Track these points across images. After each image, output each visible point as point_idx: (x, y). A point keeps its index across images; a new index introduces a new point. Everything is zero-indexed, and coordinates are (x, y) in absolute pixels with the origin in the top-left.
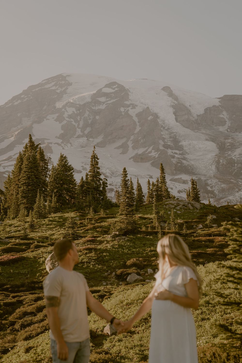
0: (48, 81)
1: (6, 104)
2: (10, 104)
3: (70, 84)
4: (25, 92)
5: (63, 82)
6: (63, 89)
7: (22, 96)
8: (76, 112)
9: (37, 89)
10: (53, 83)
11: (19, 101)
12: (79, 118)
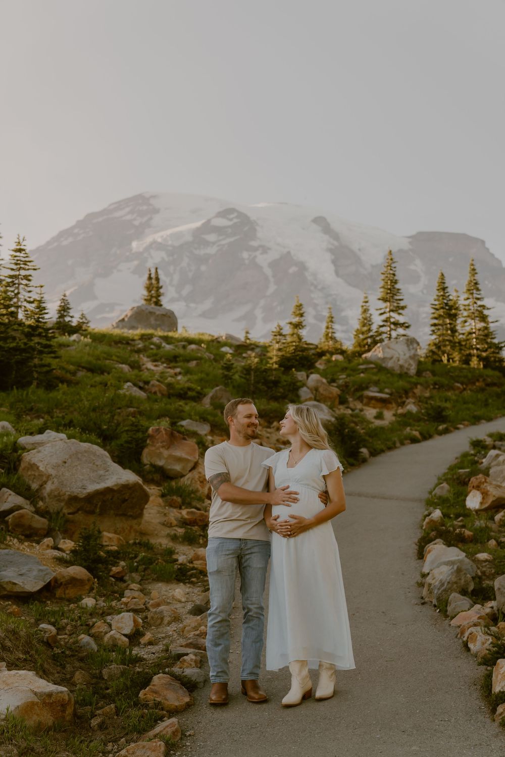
0: (119, 205)
1: (48, 243)
2: (55, 244)
3: (157, 211)
4: (80, 224)
5: (145, 207)
6: (145, 219)
7: (76, 231)
8: (166, 259)
9: (100, 219)
10: (128, 209)
11: (70, 239)
12: (171, 268)
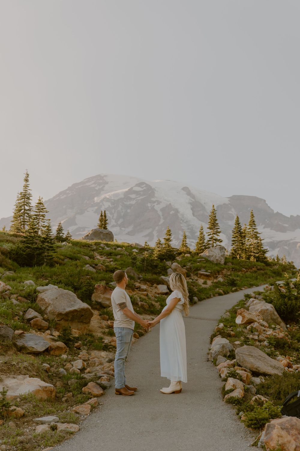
0: (89, 180)
1: (54, 198)
2: (58, 198)
3: (107, 183)
4: (69, 189)
5: (101, 181)
6: (101, 187)
7: (68, 192)
8: (111, 206)
9: (80, 186)
10: (93, 182)
11: (65, 196)
12: (113, 211)
